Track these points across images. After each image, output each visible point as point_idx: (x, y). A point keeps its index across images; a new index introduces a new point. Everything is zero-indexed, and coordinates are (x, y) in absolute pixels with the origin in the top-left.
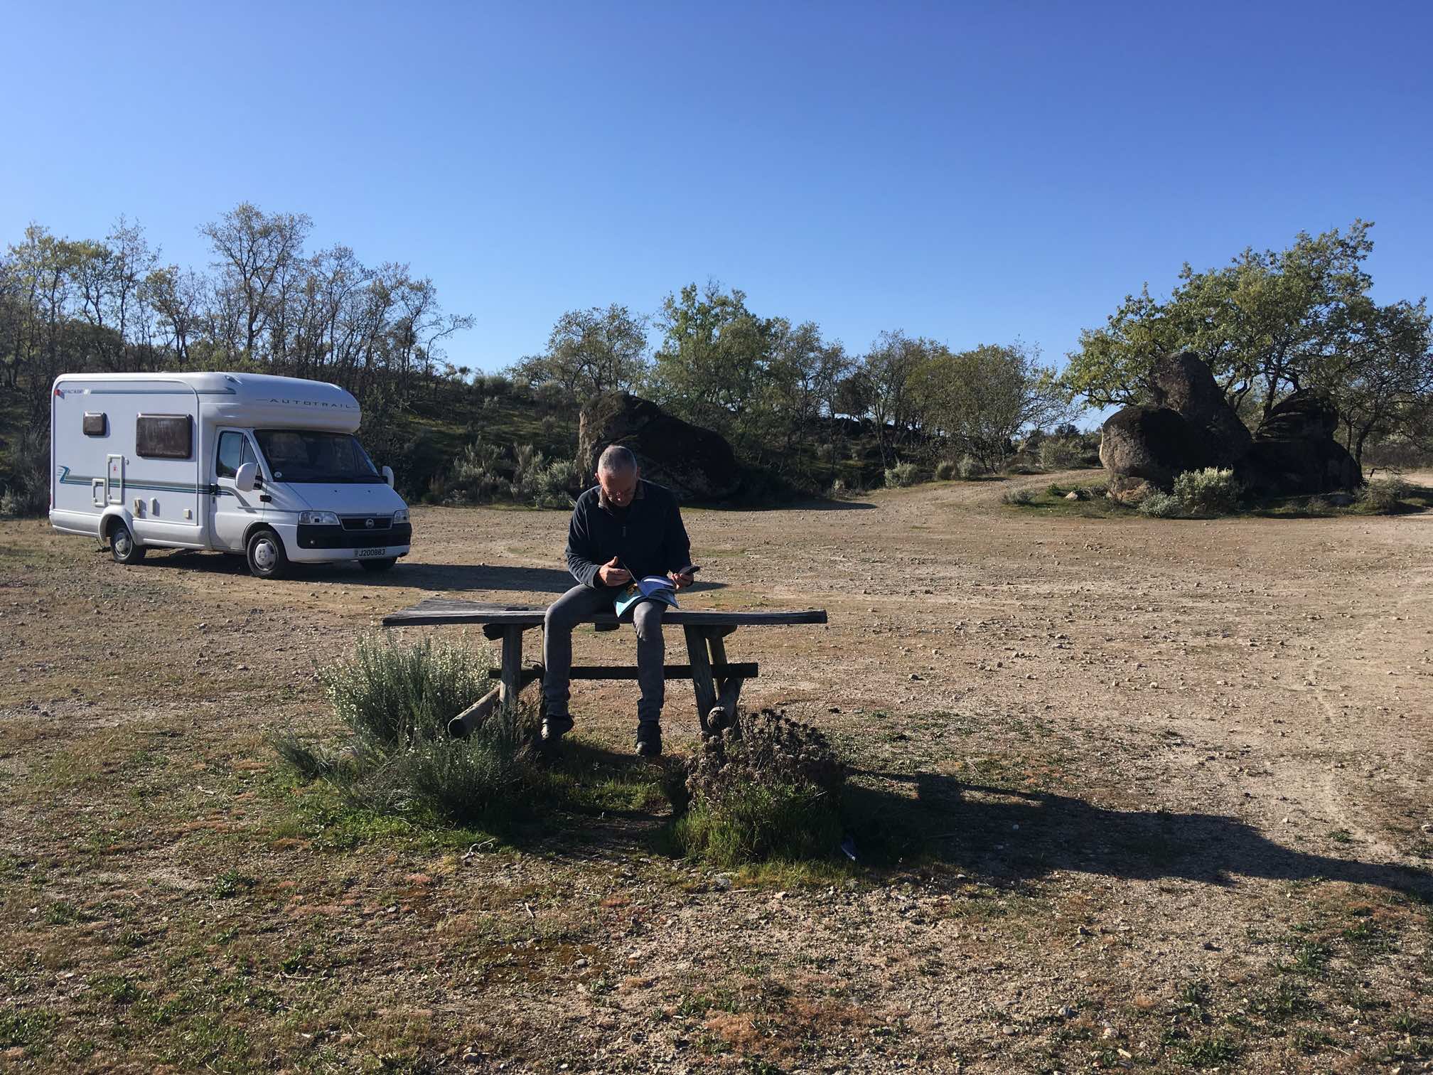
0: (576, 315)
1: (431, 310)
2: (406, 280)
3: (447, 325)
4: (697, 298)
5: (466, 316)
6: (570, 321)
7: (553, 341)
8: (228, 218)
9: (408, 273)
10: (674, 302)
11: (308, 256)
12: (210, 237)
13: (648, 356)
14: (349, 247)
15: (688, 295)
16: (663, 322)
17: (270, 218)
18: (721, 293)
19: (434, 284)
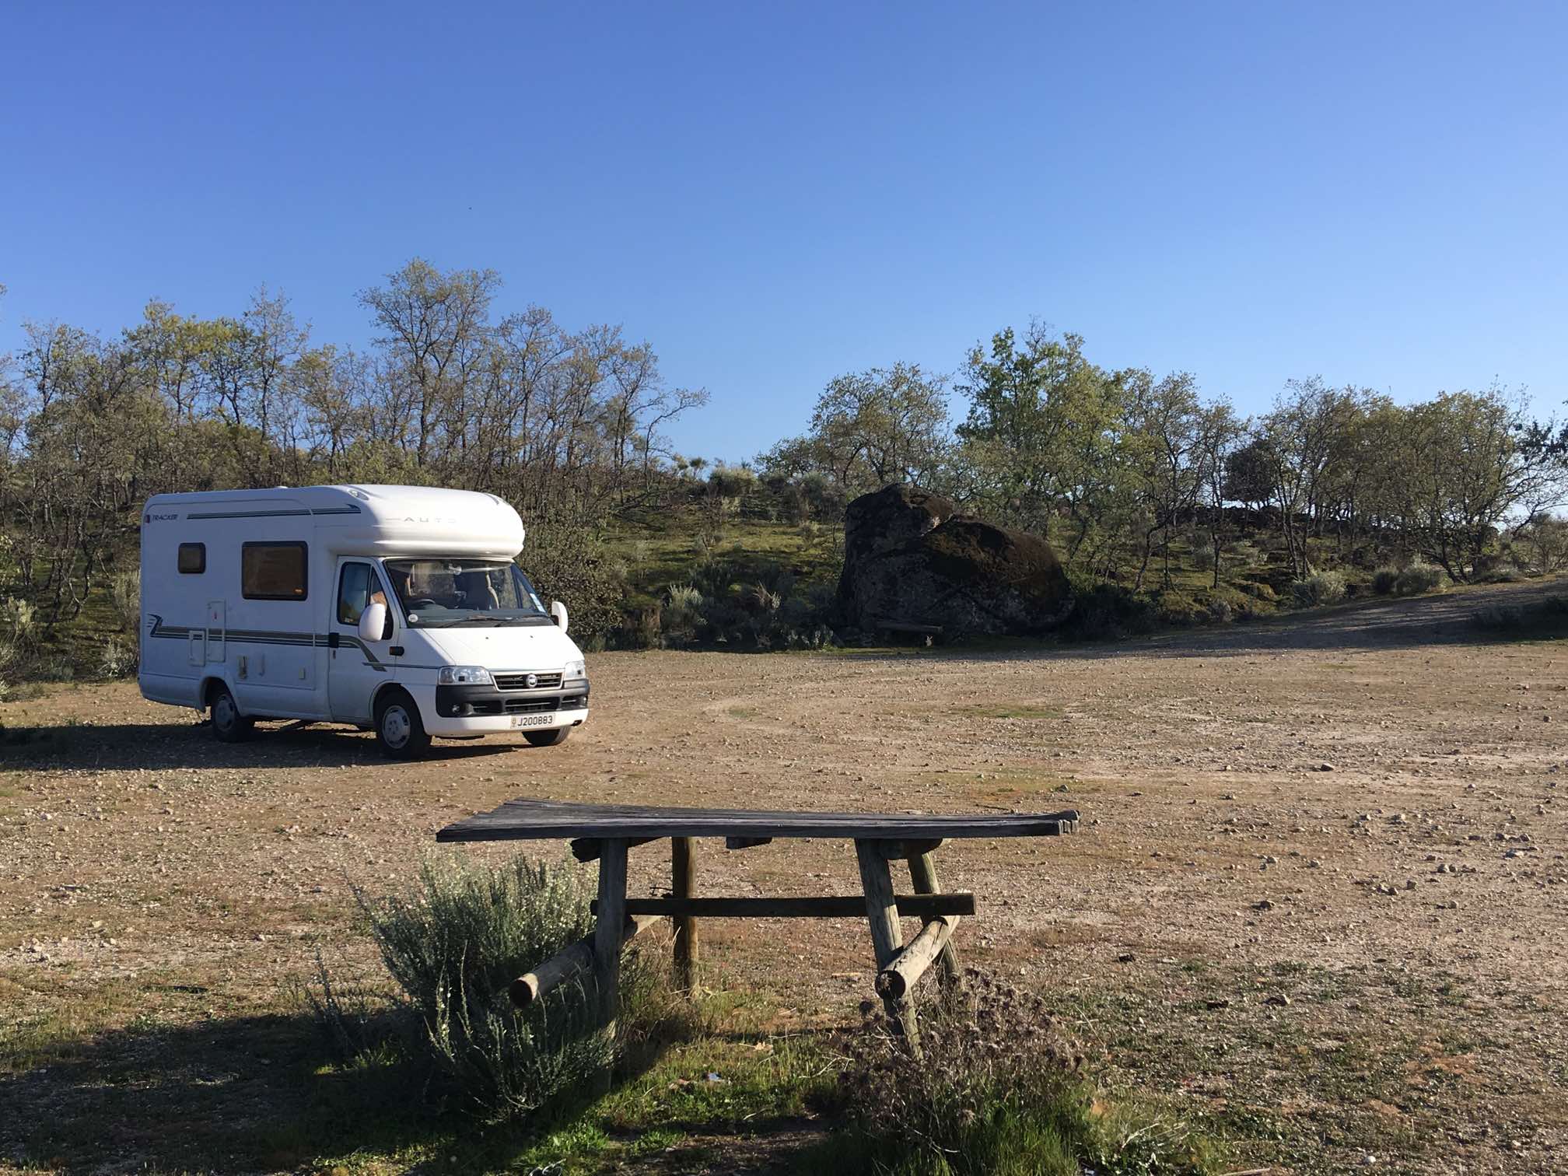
0: (850, 380)
1: (651, 385)
2: (619, 346)
3: (672, 403)
4: (1014, 349)
5: (696, 390)
6: (841, 388)
7: (818, 417)
8: (394, 281)
9: (621, 337)
10: (983, 355)
11: (495, 323)
12: (374, 306)
13: (946, 432)
14: (547, 310)
15: (1002, 345)
16: (968, 384)
17: (448, 276)
18: (1047, 339)
19: (654, 350)
